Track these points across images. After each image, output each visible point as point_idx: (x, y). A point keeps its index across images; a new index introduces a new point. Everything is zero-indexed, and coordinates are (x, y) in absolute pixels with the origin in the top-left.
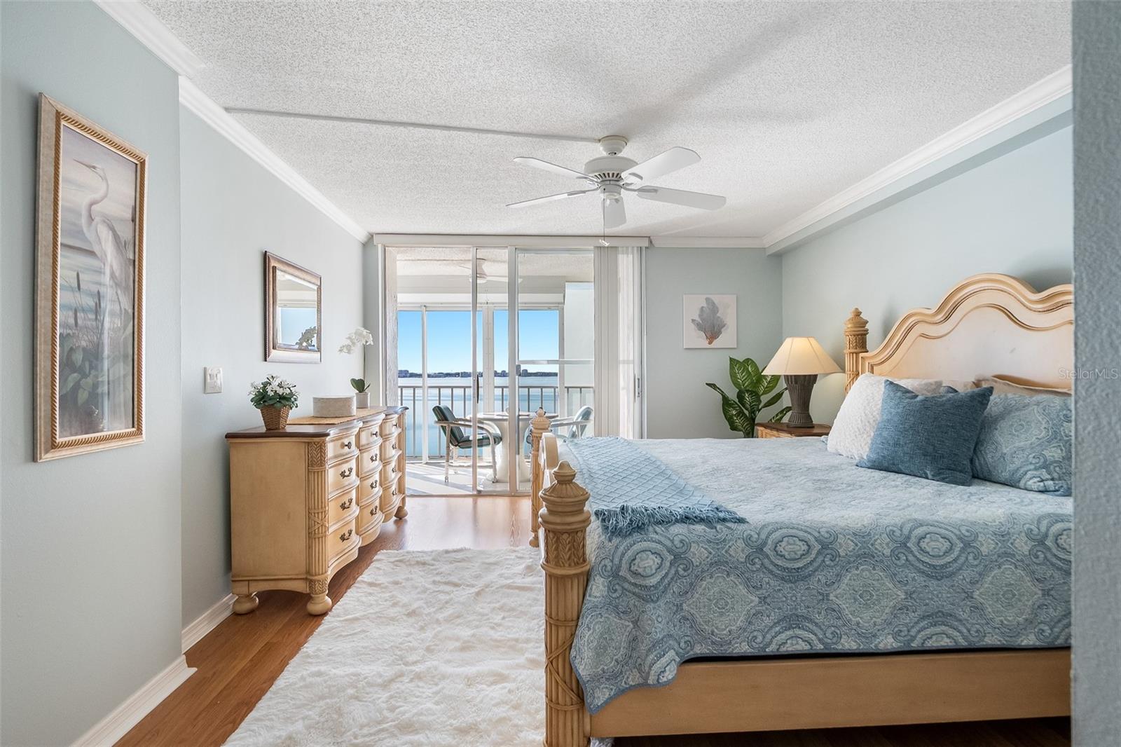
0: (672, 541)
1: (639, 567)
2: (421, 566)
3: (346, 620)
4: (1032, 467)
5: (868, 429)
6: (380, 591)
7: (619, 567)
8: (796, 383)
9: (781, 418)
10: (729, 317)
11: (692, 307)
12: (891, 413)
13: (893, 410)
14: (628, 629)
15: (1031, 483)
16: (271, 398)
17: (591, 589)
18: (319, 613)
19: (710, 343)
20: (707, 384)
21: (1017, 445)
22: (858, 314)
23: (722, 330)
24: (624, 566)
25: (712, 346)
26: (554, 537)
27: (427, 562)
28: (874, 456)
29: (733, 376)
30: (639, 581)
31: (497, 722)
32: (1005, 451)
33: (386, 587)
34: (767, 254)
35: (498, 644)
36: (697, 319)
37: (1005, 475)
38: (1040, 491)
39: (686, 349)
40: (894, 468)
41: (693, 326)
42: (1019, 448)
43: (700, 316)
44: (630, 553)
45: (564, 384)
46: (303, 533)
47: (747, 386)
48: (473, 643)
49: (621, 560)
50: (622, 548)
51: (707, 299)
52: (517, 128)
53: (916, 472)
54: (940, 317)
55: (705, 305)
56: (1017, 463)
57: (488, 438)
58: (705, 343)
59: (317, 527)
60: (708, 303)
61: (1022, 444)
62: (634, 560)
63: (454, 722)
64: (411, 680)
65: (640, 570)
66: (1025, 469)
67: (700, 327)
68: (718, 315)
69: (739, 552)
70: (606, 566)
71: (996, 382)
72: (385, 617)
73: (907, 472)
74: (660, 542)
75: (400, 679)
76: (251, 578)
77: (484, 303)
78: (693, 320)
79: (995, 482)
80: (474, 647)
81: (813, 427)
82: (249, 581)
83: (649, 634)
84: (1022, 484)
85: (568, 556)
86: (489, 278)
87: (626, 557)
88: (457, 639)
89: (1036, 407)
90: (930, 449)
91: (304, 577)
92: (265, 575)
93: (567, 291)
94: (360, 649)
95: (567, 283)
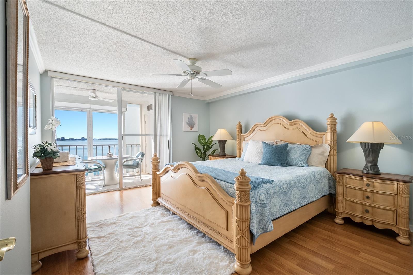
0: (266, 189)
1: (261, 198)
2: (114, 224)
3: (105, 255)
4: (300, 161)
5: (258, 155)
6: (107, 239)
7: (257, 199)
8: (222, 142)
9: (214, 153)
10: (196, 121)
11: (185, 117)
12: (268, 150)
13: (268, 149)
14: (258, 217)
15: (301, 165)
16: (50, 153)
17: (252, 208)
18: (83, 257)
19: (191, 130)
20: (192, 143)
21: (296, 156)
22: (240, 123)
23: (195, 125)
24: (258, 199)
25: (191, 131)
26: (244, 193)
27: (116, 222)
28: (264, 162)
29: (199, 140)
30: (263, 202)
31: (210, 264)
32: (293, 158)
33: (108, 237)
34: (206, 102)
35: (181, 242)
36: (187, 121)
37: (294, 164)
38: (302, 167)
39: (184, 131)
40: (270, 164)
41: (186, 124)
42: (296, 157)
43: (188, 120)
44: (259, 194)
45: (125, 144)
46: (74, 220)
47: (204, 143)
48: (172, 244)
49: (257, 197)
50: (256, 193)
51: (190, 115)
52: (166, 47)
53: (275, 165)
54: (265, 125)
55: (189, 117)
56: (297, 161)
57: (101, 168)
58: (189, 129)
59: (83, 215)
60: (190, 116)
61: (297, 156)
62: (260, 196)
63: (196, 271)
64: (163, 265)
65: (262, 199)
66: (298, 162)
67: (188, 124)
68: (193, 120)
69: (277, 189)
70: (254, 200)
71: (281, 142)
72: (123, 248)
73: (273, 165)
74: (264, 190)
75: (158, 267)
76: (40, 251)
77: (88, 109)
78: (186, 122)
79: (292, 166)
80: (174, 245)
81: (226, 155)
82: (38, 253)
83: (267, 217)
84: (298, 165)
85: (244, 199)
86: (98, 99)
87: (258, 196)
88: (165, 245)
89: (297, 148)
90: (279, 159)
91: (75, 241)
92: (50, 247)
93: (128, 107)
94: (128, 263)
95: (128, 104)
